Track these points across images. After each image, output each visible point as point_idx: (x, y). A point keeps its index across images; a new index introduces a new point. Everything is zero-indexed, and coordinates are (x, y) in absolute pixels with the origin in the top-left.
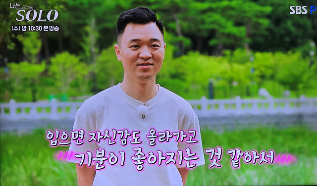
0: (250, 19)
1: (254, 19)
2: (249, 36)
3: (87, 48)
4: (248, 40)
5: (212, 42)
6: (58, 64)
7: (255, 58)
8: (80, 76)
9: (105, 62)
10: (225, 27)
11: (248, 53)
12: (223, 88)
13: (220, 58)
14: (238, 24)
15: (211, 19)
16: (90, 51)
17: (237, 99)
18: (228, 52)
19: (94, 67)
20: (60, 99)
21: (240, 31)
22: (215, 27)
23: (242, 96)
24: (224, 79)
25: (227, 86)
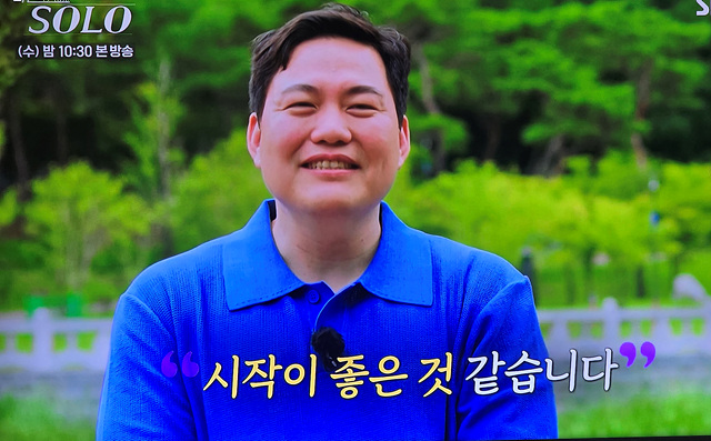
0: (648, 61)
1: (661, 62)
2: (646, 112)
3: (144, 152)
4: (642, 126)
5: (532, 134)
6: (55, 200)
7: (662, 181)
8: (123, 238)
9: (201, 195)
10: (570, 87)
11: (641, 165)
12: (567, 272)
13: (557, 182)
14: (611, 77)
15: (528, 62)
16: (155, 161)
17: (608, 307)
18: (579, 163)
19: (169, 210)
20: (63, 308)
21: (617, 99)
22: (541, 85)
23: (621, 295)
24: (567, 245)
25: (578, 267)
